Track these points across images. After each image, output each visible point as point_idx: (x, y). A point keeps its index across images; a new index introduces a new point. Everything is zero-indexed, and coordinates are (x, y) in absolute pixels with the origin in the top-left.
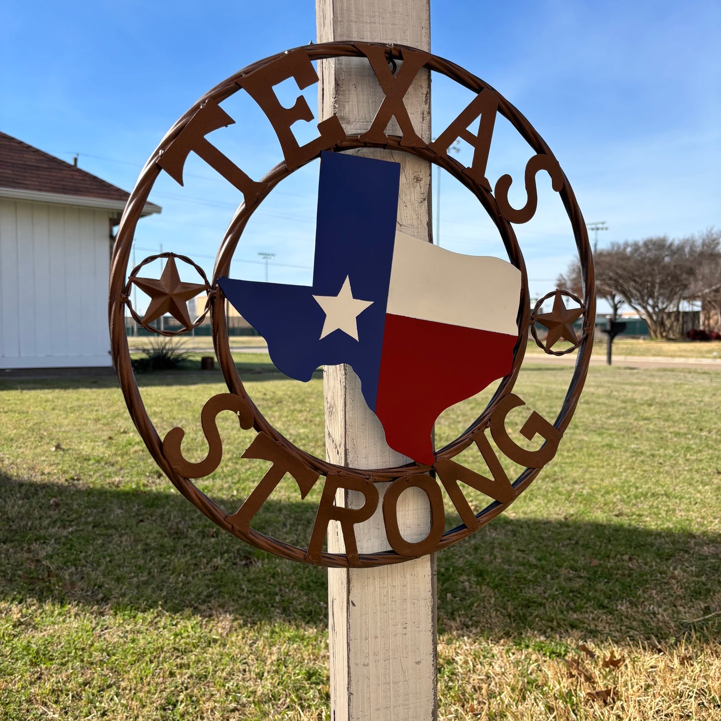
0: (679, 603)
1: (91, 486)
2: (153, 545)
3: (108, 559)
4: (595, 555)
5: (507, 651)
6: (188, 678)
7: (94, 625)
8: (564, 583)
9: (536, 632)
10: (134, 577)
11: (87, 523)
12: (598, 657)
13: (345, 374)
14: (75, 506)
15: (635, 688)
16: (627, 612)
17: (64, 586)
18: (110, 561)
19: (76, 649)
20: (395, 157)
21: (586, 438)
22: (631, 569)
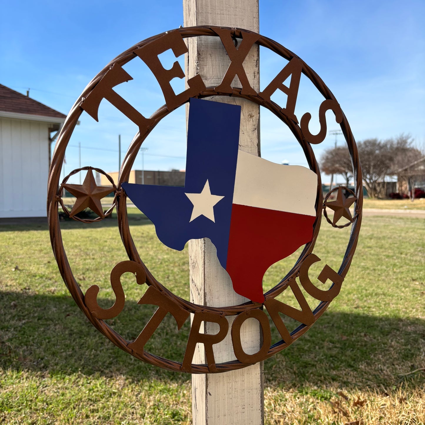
0: (395, 363)
1: (37, 293)
2: (75, 331)
3: (47, 341)
4: (344, 333)
5: (295, 397)
6: (98, 419)
7: (38, 384)
8: (326, 352)
9: (311, 384)
10: (63, 352)
11: (34, 317)
12: (350, 399)
13: (205, 243)
14: (27, 307)
15: (373, 420)
16: (366, 369)
17: (19, 359)
18: (49, 342)
19: (27, 401)
20: (237, 102)
21: (335, 260)
22: (366, 342)
